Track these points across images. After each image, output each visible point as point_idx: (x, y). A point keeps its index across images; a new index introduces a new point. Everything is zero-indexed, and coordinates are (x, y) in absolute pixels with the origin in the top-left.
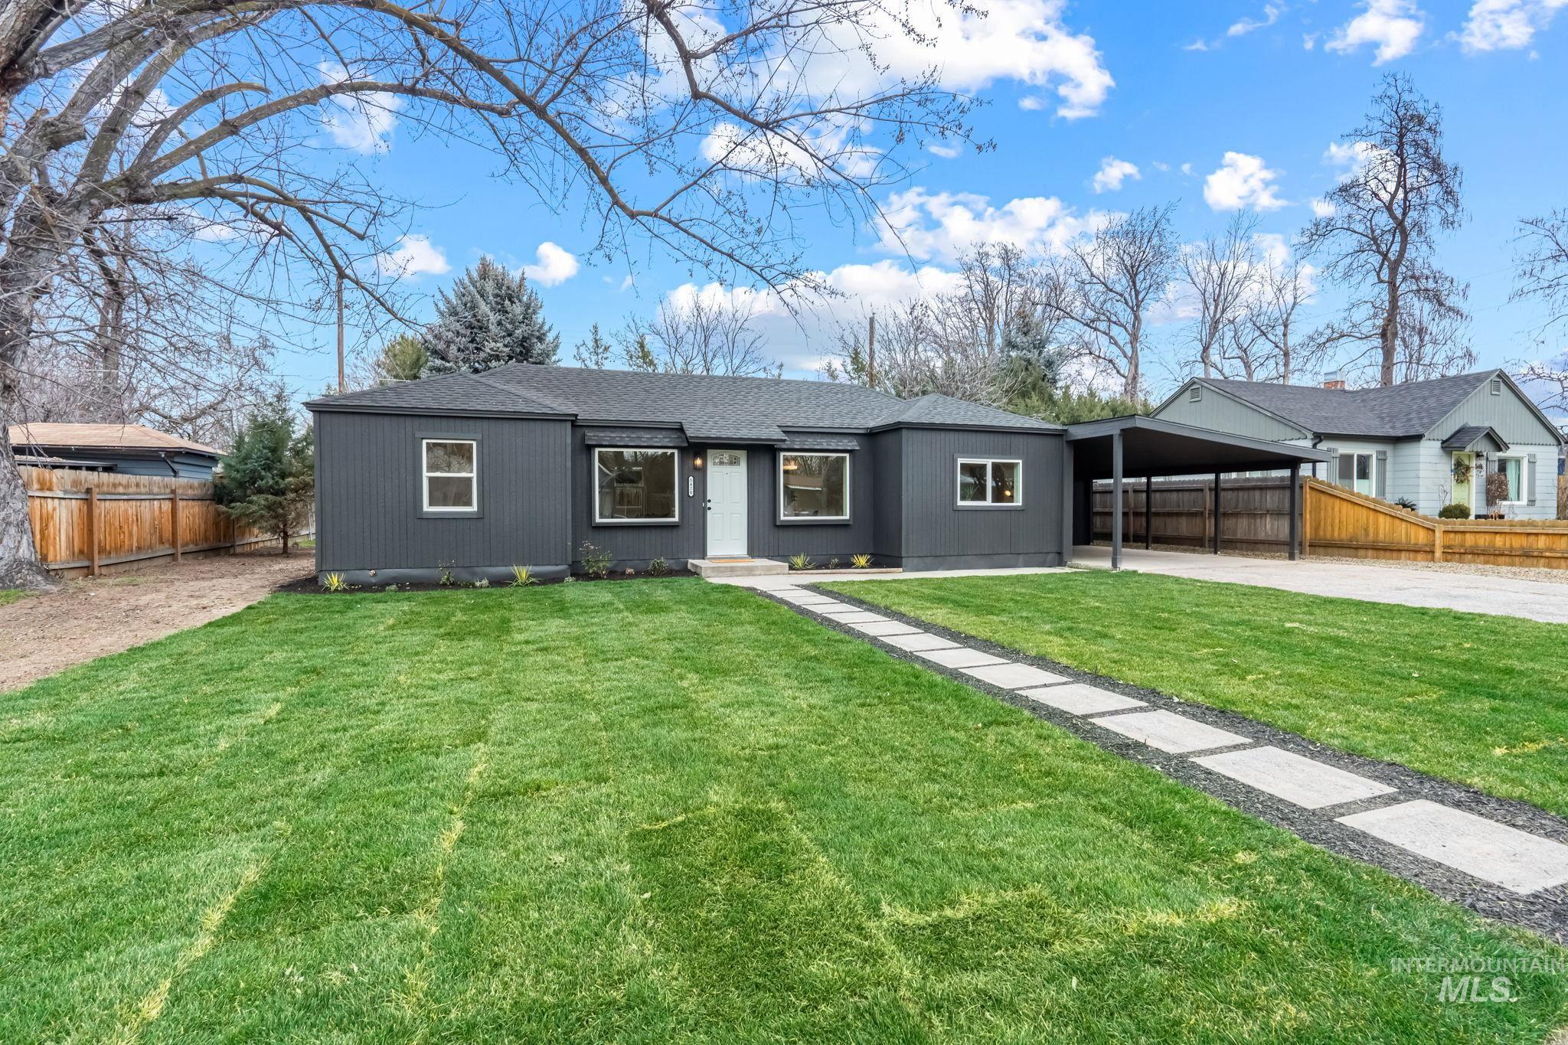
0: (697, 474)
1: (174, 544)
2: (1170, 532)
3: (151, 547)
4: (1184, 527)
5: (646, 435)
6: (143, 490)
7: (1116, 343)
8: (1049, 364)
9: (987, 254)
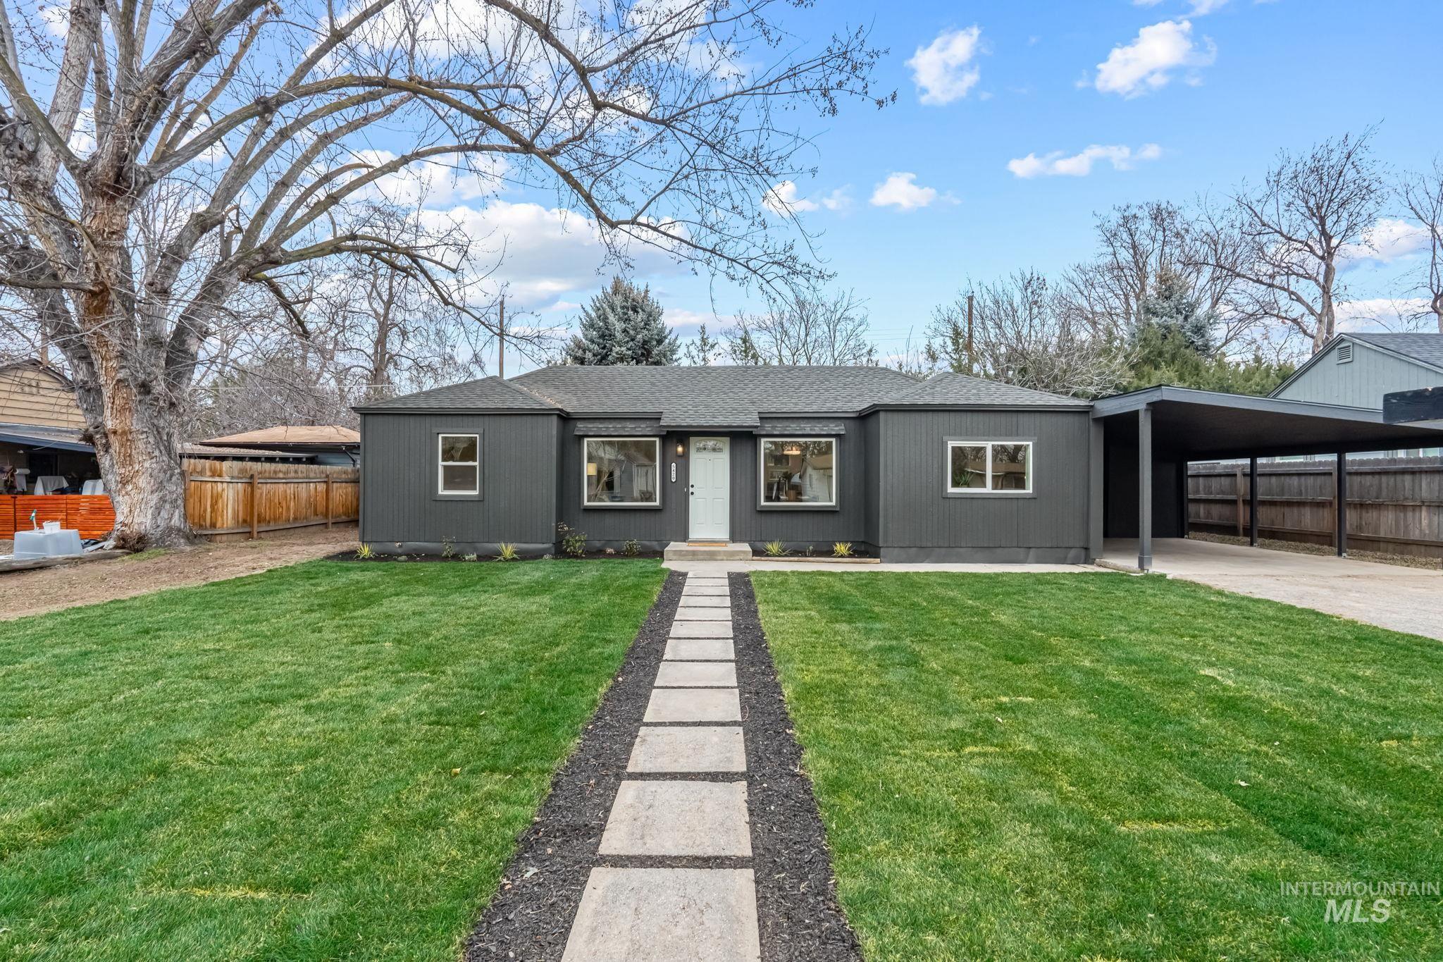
0: (680, 460)
1: (326, 516)
2: (1289, 526)
3: (306, 518)
4: (1308, 520)
5: (630, 425)
6: (300, 475)
7: (1299, 299)
8: (1199, 330)
9: (1135, 216)
